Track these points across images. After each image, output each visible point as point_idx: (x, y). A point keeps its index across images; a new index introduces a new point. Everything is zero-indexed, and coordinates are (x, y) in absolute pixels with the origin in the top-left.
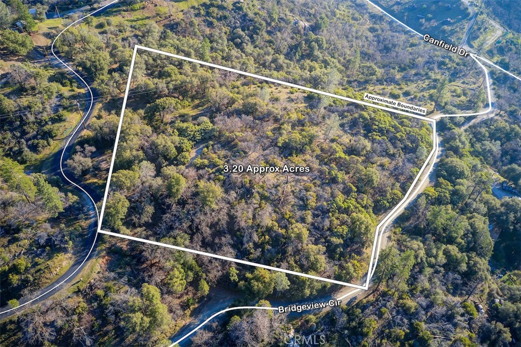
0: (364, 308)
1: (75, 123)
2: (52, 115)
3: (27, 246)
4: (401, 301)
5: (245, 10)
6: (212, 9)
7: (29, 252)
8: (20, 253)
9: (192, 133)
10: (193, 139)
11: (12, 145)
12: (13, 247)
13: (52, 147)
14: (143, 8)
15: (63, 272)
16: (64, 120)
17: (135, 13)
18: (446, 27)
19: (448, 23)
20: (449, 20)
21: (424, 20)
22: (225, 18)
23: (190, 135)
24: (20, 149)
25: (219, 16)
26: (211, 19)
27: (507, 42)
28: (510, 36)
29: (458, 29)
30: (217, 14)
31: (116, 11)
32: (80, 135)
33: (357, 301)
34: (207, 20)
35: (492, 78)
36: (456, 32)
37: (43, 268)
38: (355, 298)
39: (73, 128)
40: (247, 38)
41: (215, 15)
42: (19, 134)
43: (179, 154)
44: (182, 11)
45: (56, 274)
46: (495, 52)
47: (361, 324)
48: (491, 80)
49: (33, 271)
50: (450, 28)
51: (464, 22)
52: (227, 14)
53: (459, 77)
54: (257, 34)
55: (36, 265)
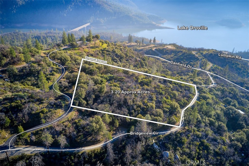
0: (181, 134)
1: (58, 77)
2: (50, 73)
3: (46, 105)
4: (195, 133)
5: (116, 53)
6: (104, 51)
7: (47, 107)
8: (44, 107)
9: (106, 77)
10: (106, 79)
11: (34, 82)
12: (41, 105)
13: (49, 84)
14: (79, 49)
15: (60, 115)
16: (54, 75)
17: (76, 51)
18: (191, 63)
19: (192, 62)
20: (192, 61)
21: (182, 61)
22: (109, 54)
23: (105, 78)
24: (37, 83)
25: (107, 54)
26: (104, 54)
27: (215, 68)
28: (215, 66)
29: (196, 63)
30: (106, 53)
31: (69, 49)
32: (60, 80)
33: (178, 132)
34: (103, 55)
35: (212, 77)
36: (196, 64)
37: (53, 112)
38: (177, 131)
39: (57, 78)
40: (118, 60)
41: (105, 53)
42: (37, 78)
43: (101, 83)
44: (93, 51)
45: (58, 116)
46: (211, 70)
47: (181, 139)
48: (212, 78)
49: (49, 113)
50: (193, 63)
51: (198, 61)
52: (110, 53)
53: (200, 76)
54: (122, 59)
55: (50, 111)
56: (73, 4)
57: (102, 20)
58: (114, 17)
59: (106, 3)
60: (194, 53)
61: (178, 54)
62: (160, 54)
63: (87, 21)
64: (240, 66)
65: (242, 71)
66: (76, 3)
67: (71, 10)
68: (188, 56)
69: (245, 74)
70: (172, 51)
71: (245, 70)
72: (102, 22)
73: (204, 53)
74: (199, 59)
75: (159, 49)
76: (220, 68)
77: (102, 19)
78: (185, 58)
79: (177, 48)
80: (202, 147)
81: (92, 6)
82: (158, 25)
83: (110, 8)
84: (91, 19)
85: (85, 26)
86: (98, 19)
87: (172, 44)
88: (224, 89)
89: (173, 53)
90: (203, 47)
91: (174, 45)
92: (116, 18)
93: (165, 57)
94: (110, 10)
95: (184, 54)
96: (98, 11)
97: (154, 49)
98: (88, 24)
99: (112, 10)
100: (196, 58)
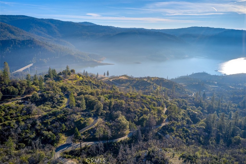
0: (170, 125)
1: (66, 101)
2: (61, 98)
5: (92, 83)
6: (83, 82)
8: (80, 117)
12: (77, 116)
13: (63, 106)
18: (147, 87)
28: (164, 88)
36: (150, 88)
37: (88, 120)
45: (91, 122)
47: (171, 128)
50: (148, 87)
52: (88, 83)
55: (86, 119)
56: (12, 46)
57: (45, 61)
58: (57, 57)
59: (47, 44)
60: (145, 80)
61: (133, 82)
62: (118, 84)
63: (29, 62)
64: (179, 87)
65: (181, 90)
66: (15, 45)
67: (10, 52)
68: (142, 83)
69: (184, 92)
70: (127, 81)
71: (183, 89)
72: (46, 62)
73: (153, 79)
74: (151, 84)
75: (116, 80)
76: (167, 89)
77: (45, 59)
78: (140, 84)
79: (129, 78)
80: (184, 131)
81: (33, 47)
82: (99, 62)
83: (51, 49)
84: (33, 60)
85: (28, 66)
86: (41, 60)
87: (124, 75)
88: (179, 100)
89: (128, 82)
90: (149, 76)
91: (125, 76)
92: (58, 57)
93: (123, 86)
94: (52, 50)
95: (138, 81)
96: (40, 52)
97: (111, 80)
98: (31, 65)
99: (54, 50)
100: (149, 83)
